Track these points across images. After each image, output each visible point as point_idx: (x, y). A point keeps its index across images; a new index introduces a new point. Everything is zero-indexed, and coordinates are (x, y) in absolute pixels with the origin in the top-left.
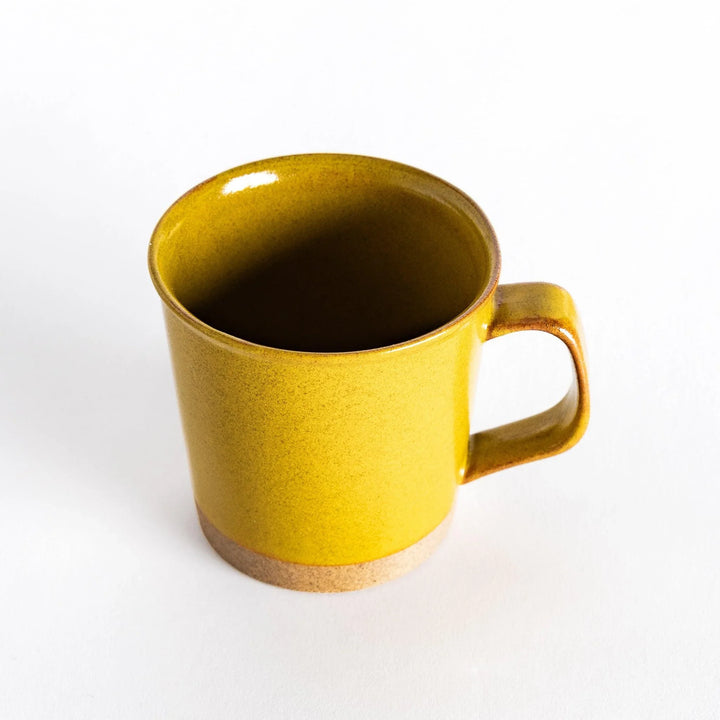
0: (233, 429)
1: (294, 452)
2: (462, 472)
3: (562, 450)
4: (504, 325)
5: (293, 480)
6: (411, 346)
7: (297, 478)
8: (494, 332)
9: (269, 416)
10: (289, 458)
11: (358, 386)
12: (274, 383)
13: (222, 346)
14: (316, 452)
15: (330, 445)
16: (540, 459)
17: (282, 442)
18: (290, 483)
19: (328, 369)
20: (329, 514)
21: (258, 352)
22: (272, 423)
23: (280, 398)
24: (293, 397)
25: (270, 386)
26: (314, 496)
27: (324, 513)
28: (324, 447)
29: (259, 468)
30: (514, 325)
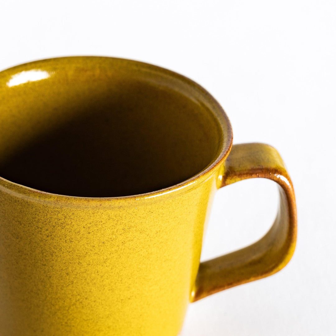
0: (25, 266)
1: (77, 282)
2: (193, 294)
3: (272, 273)
4: (235, 175)
5: (75, 304)
6: (178, 189)
7: (78, 303)
8: (228, 181)
9: (57, 254)
10: (73, 287)
11: (133, 225)
12: (63, 226)
13: (20, 196)
14: (95, 281)
15: (106, 275)
16: (254, 280)
17: (67, 274)
18: (72, 307)
19: (109, 212)
20: (102, 331)
21: (52, 199)
22: (59, 259)
23: (68, 238)
24: (78, 237)
25: (59, 228)
26: (91, 317)
27: (98, 330)
28: (102, 277)
29: (46, 297)
30: (244, 174)
